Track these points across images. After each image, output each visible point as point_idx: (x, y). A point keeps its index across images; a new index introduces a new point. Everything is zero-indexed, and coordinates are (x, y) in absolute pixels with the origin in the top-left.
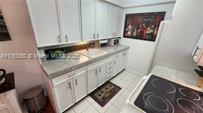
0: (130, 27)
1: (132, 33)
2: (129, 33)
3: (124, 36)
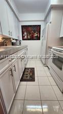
0: (25, 33)
2: (26, 37)
3: (23, 39)
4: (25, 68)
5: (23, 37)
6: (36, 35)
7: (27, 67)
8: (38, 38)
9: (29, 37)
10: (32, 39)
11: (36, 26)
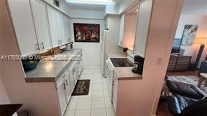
0: (79, 33)
1: (82, 38)
2: (79, 38)
3: (76, 41)
4: (78, 81)
5: (76, 38)
6: (93, 36)
7: (81, 78)
8: (97, 40)
9: (84, 38)
10: (88, 40)
11: (93, 25)
